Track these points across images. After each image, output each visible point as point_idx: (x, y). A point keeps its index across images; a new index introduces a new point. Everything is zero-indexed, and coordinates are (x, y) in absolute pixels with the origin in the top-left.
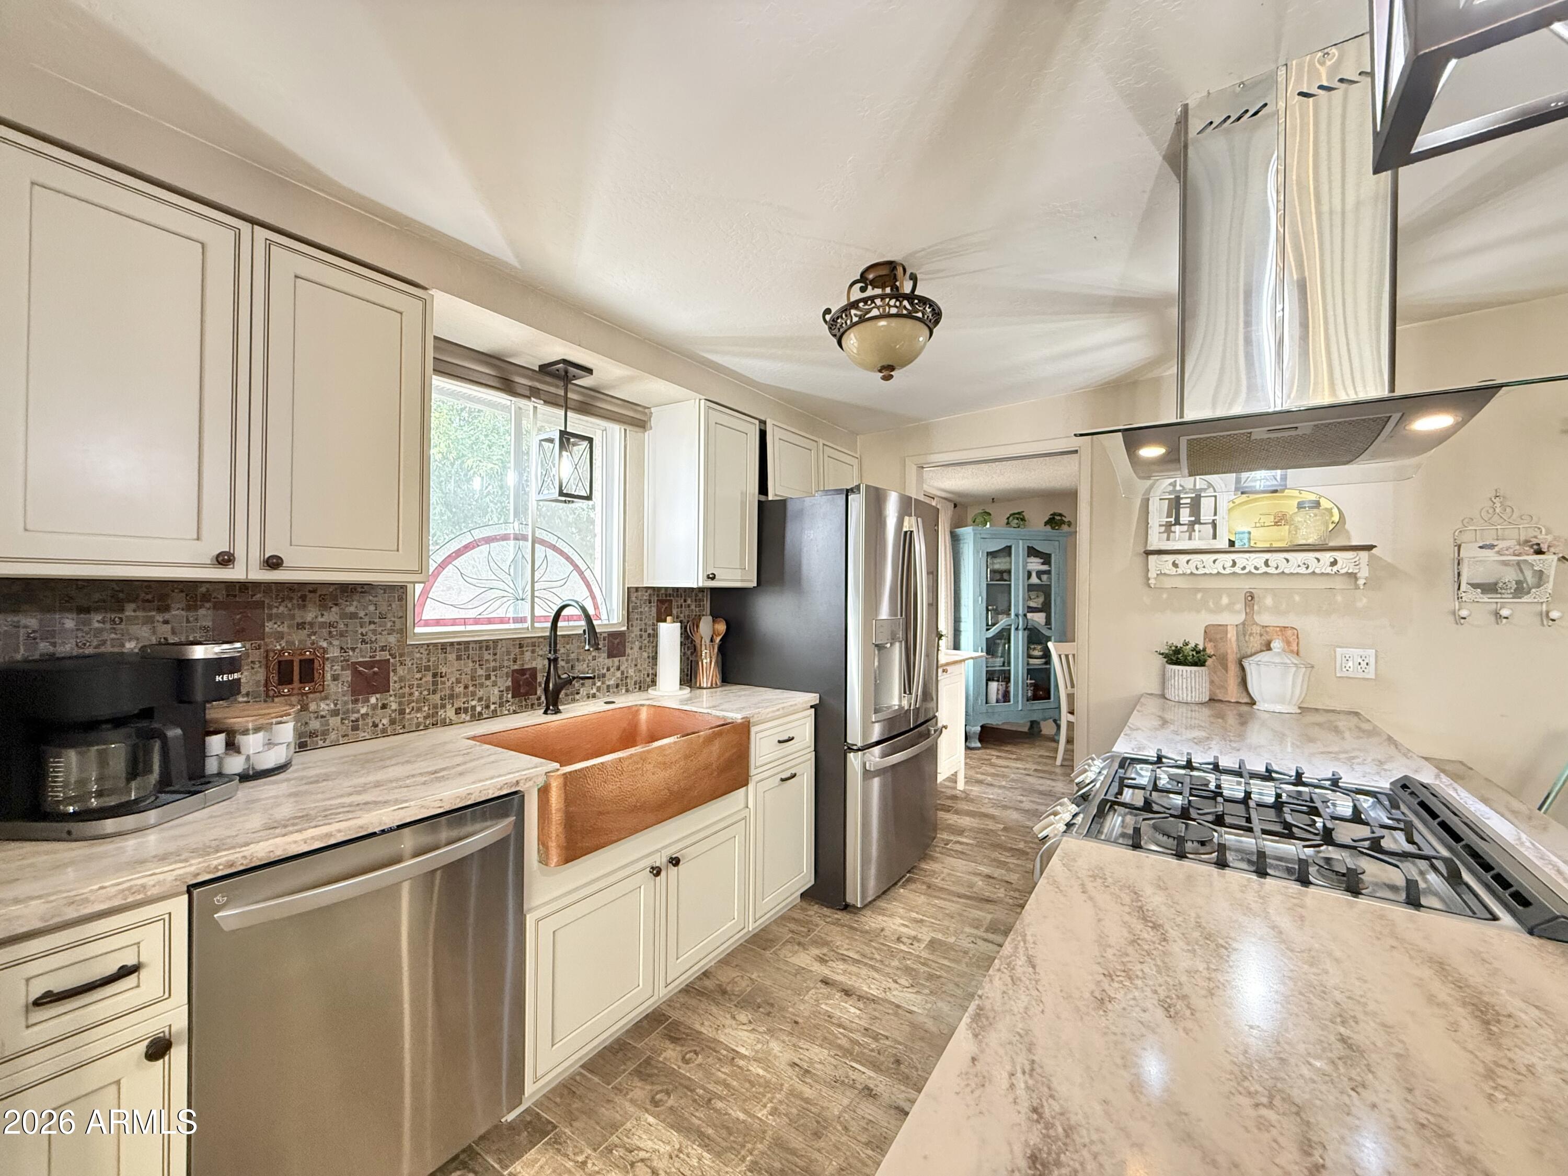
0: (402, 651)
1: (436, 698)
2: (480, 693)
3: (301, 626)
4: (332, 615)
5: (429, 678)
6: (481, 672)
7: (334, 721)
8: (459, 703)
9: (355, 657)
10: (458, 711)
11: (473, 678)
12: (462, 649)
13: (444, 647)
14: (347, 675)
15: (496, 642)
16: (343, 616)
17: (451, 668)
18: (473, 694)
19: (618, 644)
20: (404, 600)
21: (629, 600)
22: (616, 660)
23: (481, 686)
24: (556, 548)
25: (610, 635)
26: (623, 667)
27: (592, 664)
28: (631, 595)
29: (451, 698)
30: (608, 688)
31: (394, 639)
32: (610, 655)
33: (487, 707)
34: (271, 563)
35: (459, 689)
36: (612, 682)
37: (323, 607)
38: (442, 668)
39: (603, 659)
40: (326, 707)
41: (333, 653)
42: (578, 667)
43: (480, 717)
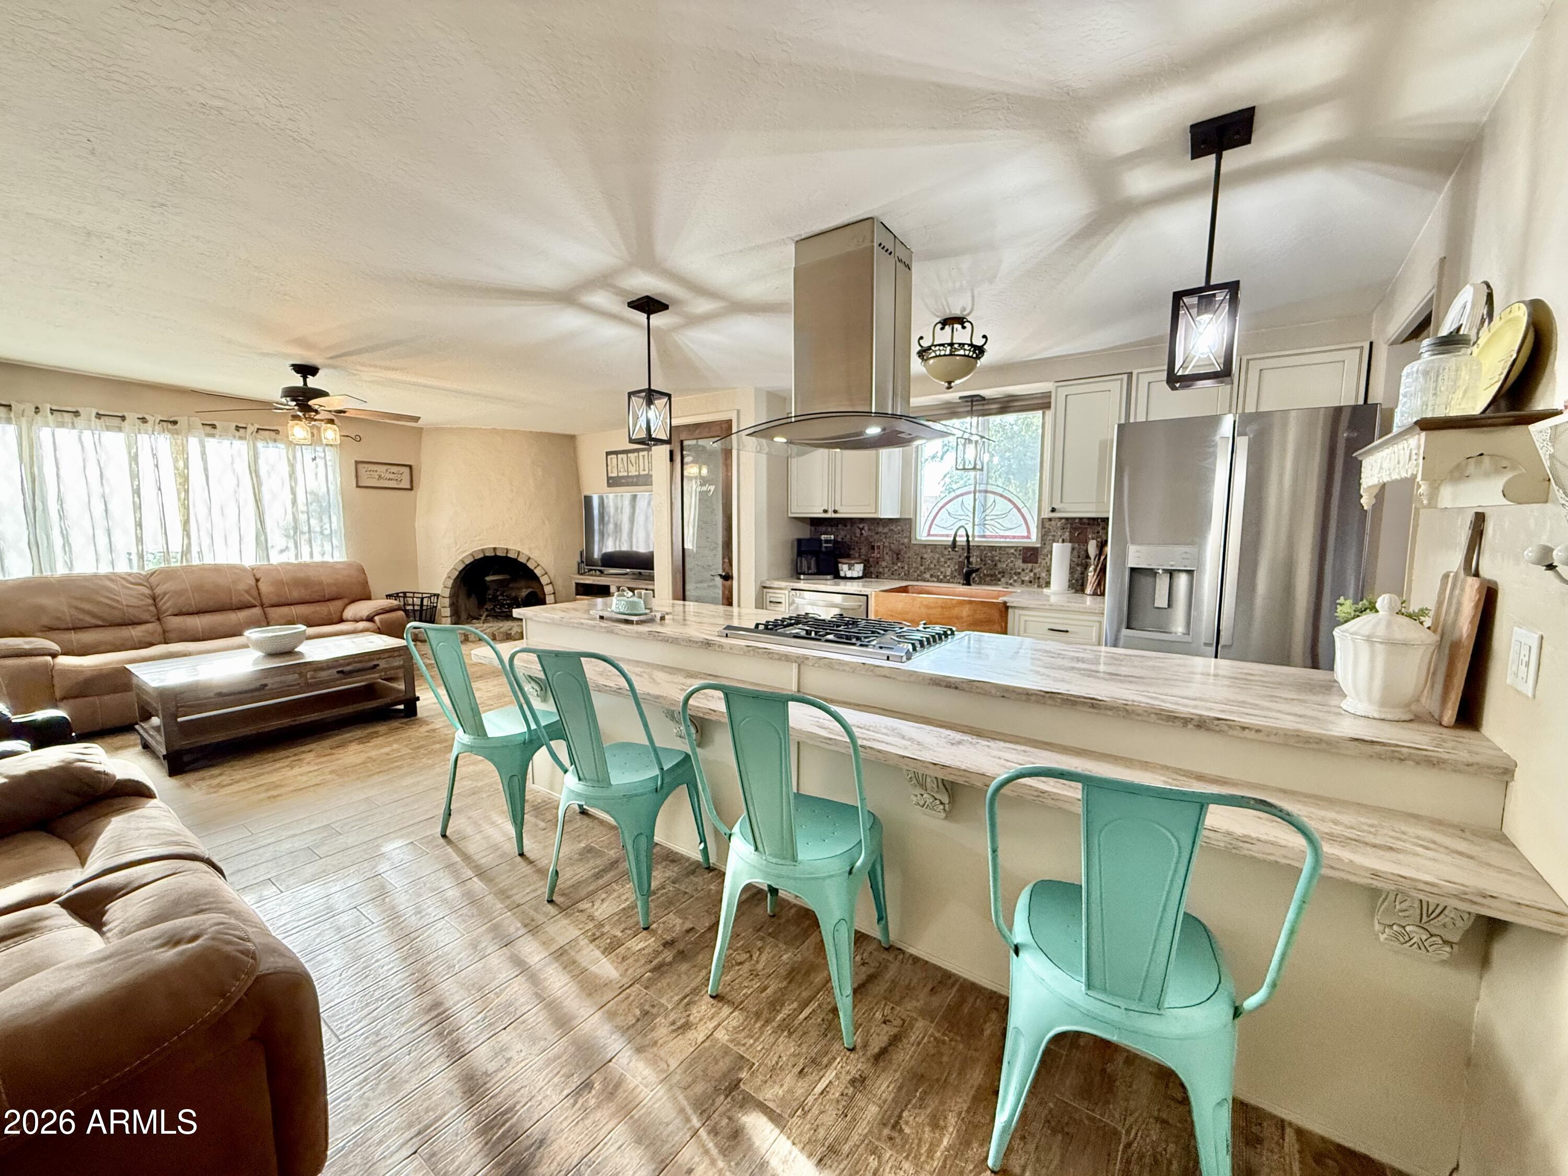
0: (908, 547)
1: (922, 568)
2: (942, 569)
3: (877, 533)
4: (886, 530)
5: (919, 559)
6: (942, 560)
7: (886, 570)
8: (931, 573)
9: (893, 546)
11: (938, 562)
12: (934, 547)
13: (927, 546)
14: (890, 553)
17: (928, 556)
18: (938, 569)
19: (1031, 555)
20: (910, 524)
21: (1043, 527)
22: (1030, 565)
23: (943, 566)
24: (1001, 496)
25: (1025, 548)
26: (1036, 571)
27: (1011, 565)
28: (1044, 524)
29: (929, 569)
30: (1023, 582)
31: (906, 540)
32: (1024, 561)
33: (945, 577)
34: (835, 512)
35: (932, 566)
36: (1027, 578)
37: (884, 527)
38: (925, 556)
39: (1019, 563)
40: (884, 564)
41: (887, 544)
42: (999, 565)
43: (941, 581)
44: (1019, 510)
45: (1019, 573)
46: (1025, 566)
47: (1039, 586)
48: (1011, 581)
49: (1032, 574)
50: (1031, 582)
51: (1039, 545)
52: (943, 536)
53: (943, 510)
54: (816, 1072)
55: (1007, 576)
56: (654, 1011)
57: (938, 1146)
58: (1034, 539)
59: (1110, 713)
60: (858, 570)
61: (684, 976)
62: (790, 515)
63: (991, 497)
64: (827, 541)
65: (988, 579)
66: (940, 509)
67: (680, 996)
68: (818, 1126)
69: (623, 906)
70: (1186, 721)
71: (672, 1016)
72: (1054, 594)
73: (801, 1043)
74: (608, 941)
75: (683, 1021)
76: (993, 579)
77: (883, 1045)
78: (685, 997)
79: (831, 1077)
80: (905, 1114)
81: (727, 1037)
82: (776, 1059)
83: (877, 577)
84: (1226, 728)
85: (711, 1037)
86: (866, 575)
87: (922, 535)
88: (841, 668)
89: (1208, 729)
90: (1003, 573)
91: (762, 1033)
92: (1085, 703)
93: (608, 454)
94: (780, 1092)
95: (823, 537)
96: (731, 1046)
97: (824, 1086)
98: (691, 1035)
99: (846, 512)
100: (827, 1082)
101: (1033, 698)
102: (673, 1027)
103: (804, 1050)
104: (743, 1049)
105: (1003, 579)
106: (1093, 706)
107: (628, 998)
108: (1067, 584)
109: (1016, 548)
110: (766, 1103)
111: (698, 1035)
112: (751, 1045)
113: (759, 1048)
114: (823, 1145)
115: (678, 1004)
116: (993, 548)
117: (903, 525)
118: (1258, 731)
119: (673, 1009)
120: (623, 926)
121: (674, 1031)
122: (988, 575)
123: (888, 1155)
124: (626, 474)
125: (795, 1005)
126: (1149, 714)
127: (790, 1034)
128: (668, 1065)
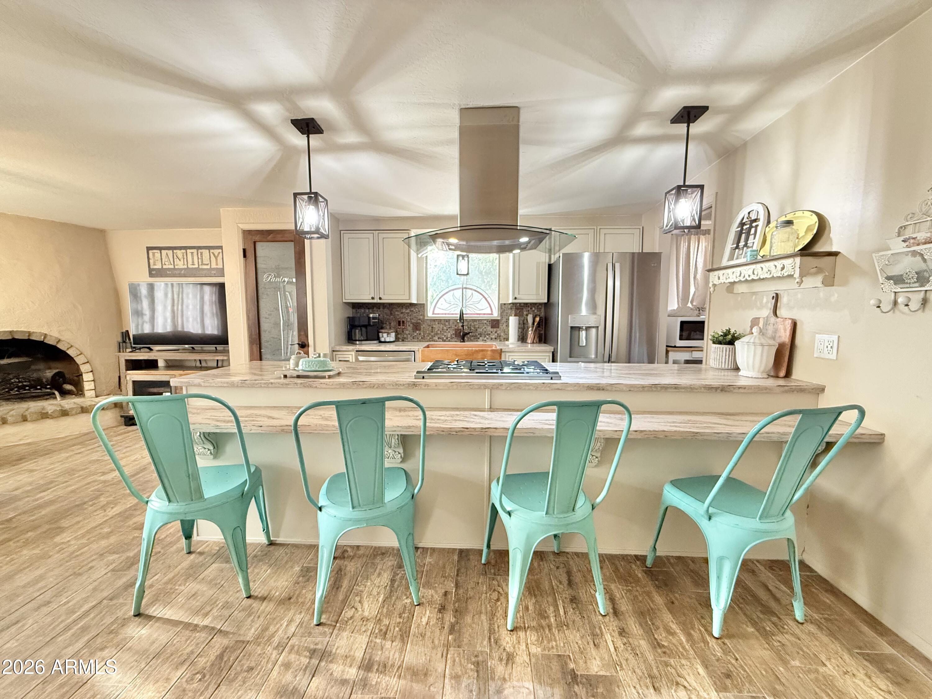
0: (424, 321)
1: (433, 334)
2: (445, 334)
3: (402, 313)
4: (408, 311)
5: (430, 328)
6: (445, 328)
7: (409, 336)
8: (439, 336)
9: (413, 321)
10: (439, 338)
11: (443, 329)
12: (440, 321)
13: (434, 320)
14: (411, 325)
15: (449, 320)
16: (410, 311)
17: (436, 326)
18: (443, 334)
19: (495, 324)
20: (424, 307)
21: (501, 308)
22: (495, 329)
23: (445, 332)
24: (476, 291)
25: (492, 320)
26: (498, 332)
27: (485, 330)
28: (502, 306)
29: (437, 334)
30: (492, 339)
31: (421, 317)
32: (492, 328)
33: (447, 338)
34: (380, 299)
35: (439, 332)
36: (493, 337)
37: (406, 309)
38: (434, 326)
39: (489, 328)
40: (407, 332)
41: (409, 320)
42: (479, 330)
43: (445, 341)
44: (486, 299)
45: (489, 334)
46: (492, 330)
47: (500, 341)
48: (485, 339)
49: (496, 334)
50: (496, 338)
51: (499, 318)
52: (443, 314)
53: (442, 299)
54: (601, 640)
55: (483, 336)
56: (480, 658)
57: (683, 643)
58: (496, 315)
59: (683, 390)
60: (392, 337)
61: (474, 626)
62: (344, 301)
63: (469, 292)
64: (374, 318)
65: (472, 338)
66: (440, 298)
67: (487, 639)
68: (633, 668)
69: (381, 599)
70: (716, 389)
71: (496, 655)
72: (511, 344)
73: (578, 629)
74: (397, 629)
75: (505, 654)
76: (476, 338)
77: (611, 607)
78: (490, 639)
79: (610, 639)
80: (656, 636)
81: (539, 649)
82: (576, 646)
83: (403, 341)
84: (732, 389)
85: (531, 655)
86: (397, 339)
87: (430, 314)
88: (527, 388)
89: (726, 391)
90: (481, 334)
91: (554, 635)
92: (672, 387)
93: (149, 249)
94: (599, 663)
95: (371, 315)
96: (547, 652)
97: (612, 646)
98: (518, 660)
99: (387, 299)
100: (611, 642)
101: (646, 389)
102: (504, 662)
103: (583, 632)
104: (555, 650)
105: (481, 338)
106: (676, 388)
107: (454, 661)
108: (517, 337)
109: (487, 320)
110: (598, 674)
111: (522, 657)
112: (556, 645)
113: (562, 645)
114: (646, 677)
115: (490, 645)
116: (475, 321)
117: (420, 307)
118: (745, 388)
119: (491, 651)
120: (396, 613)
121: (507, 664)
122: (472, 336)
123: (673, 662)
124: (172, 267)
125: (552, 609)
126: (701, 388)
127: (567, 626)
128: (528, 689)
